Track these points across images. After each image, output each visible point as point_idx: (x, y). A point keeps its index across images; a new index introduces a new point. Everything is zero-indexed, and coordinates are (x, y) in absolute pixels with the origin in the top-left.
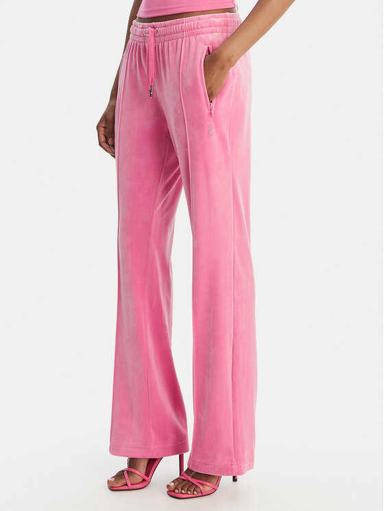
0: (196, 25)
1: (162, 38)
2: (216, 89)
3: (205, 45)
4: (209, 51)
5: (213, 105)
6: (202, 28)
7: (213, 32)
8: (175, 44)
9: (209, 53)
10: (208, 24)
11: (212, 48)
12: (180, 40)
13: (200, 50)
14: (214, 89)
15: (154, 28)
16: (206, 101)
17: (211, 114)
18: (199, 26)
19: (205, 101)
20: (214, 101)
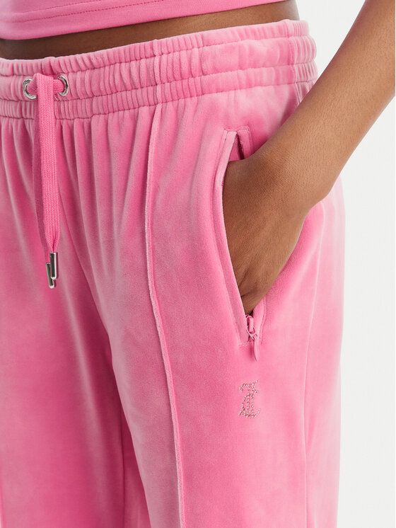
0: (195, 61)
1: (83, 105)
2: (267, 274)
3: (228, 128)
4: (239, 146)
5: (258, 322)
6: (216, 70)
7: (250, 85)
8: (128, 124)
9: (242, 156)
10: (234, 59)
11: (252, 135)
12: (144, 112)
13: (211, 147)
14: (260, 273)
15: (54, 74)
16: (236, 313)
17: (251, 351)
18: (207, 65)
19: (230, 312)
20: (260, 310)
